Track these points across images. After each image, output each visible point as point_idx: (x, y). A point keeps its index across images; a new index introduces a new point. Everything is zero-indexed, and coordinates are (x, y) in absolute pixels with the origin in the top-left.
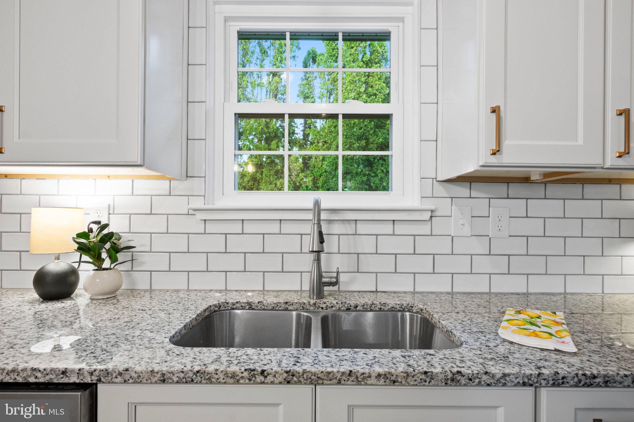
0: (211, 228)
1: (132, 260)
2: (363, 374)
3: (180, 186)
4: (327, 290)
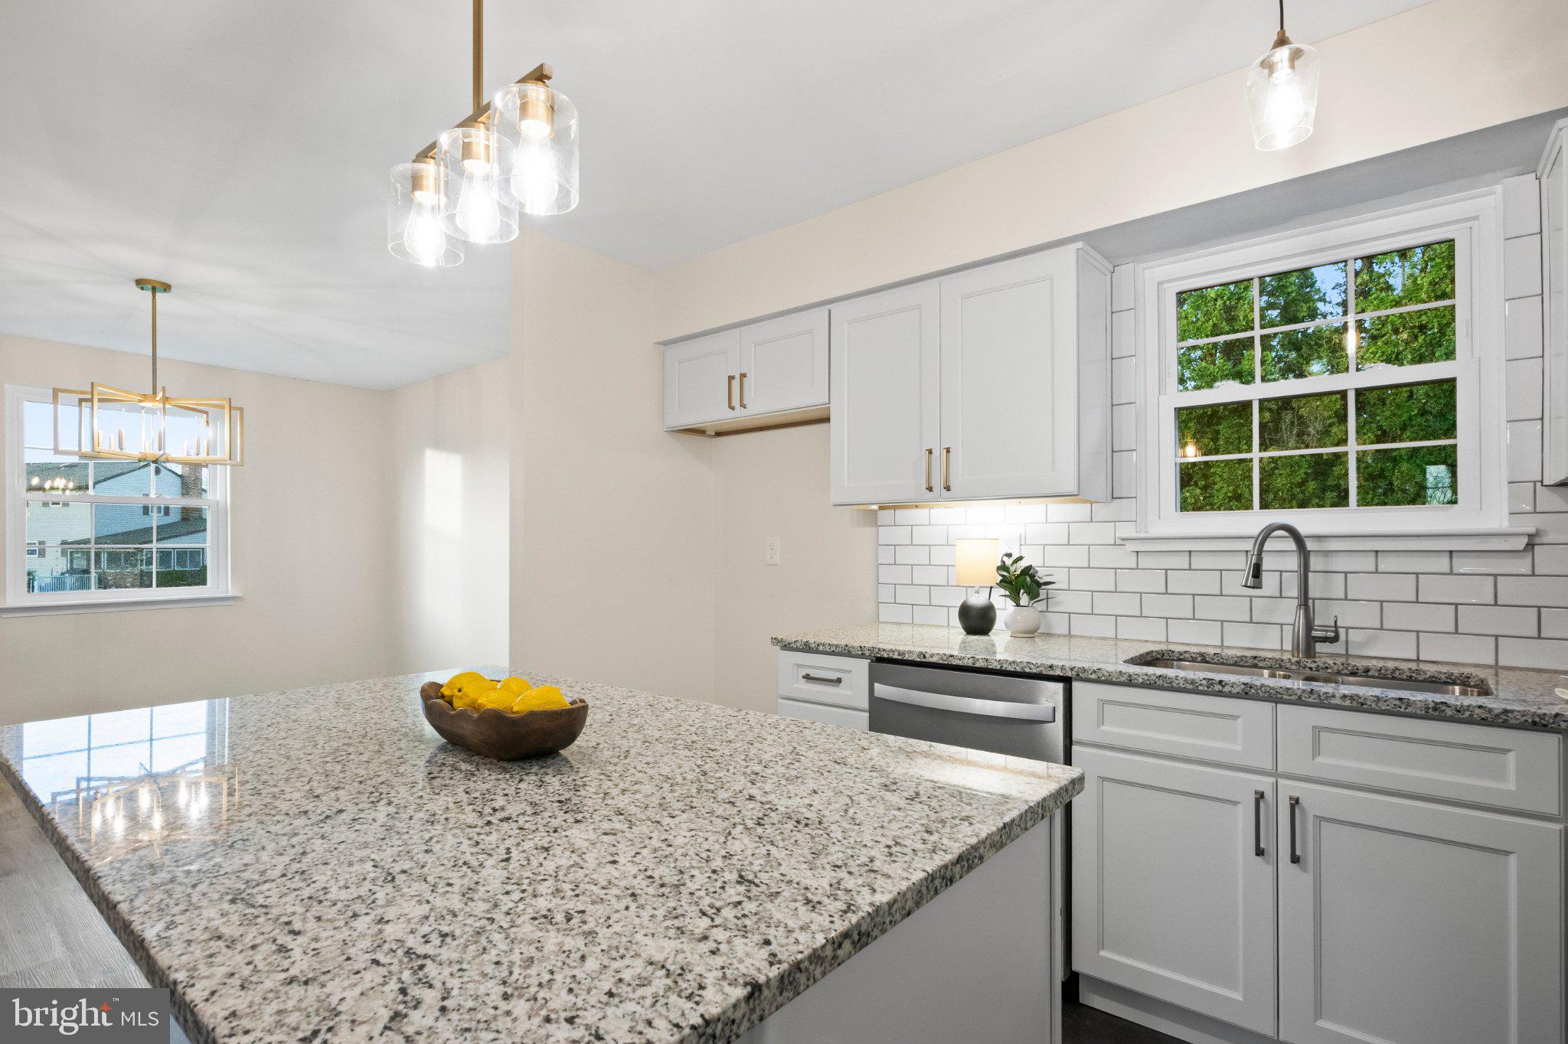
0: (1145, 561)
1: (1048, 598)
2: (1326, 693)
3: (1102, 511)
4: (1320, 647)
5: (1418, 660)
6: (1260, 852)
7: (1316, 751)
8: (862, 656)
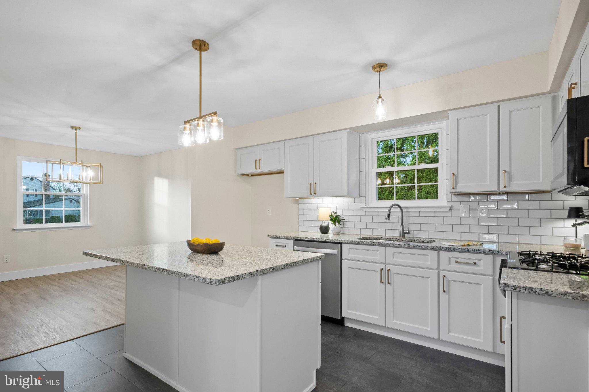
0: (367, 214)
1: (344, 224)
3: (357, 200)
4: (406, 235)
5: (428, 238)
6: (382, 282)
7: (393, 258)
8: (291, 239)
